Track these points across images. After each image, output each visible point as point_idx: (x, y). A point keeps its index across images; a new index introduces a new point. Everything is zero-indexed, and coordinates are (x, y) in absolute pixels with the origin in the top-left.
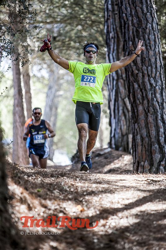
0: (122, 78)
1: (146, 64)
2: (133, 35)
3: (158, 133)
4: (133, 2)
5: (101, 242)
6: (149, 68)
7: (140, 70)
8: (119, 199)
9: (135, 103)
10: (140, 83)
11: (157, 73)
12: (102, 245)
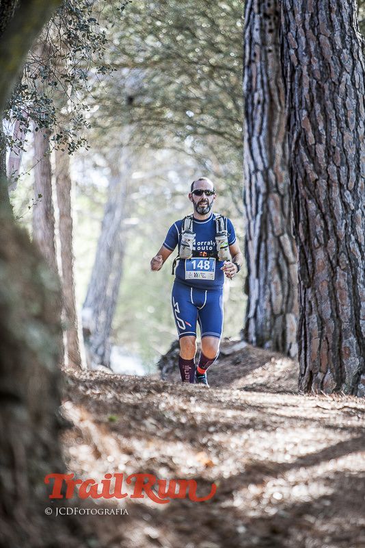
0: (278, 192)
1: (337, 161)
2: (310, 97)
3: (357, 312)
4: (313, 25)
5: (253, 534)
6: (343, 169)
7: (323, 172)
8: (286, 443)
9: (310, 245)
10: (322, 202)
11: (360, 181)
12: (255, 540)
